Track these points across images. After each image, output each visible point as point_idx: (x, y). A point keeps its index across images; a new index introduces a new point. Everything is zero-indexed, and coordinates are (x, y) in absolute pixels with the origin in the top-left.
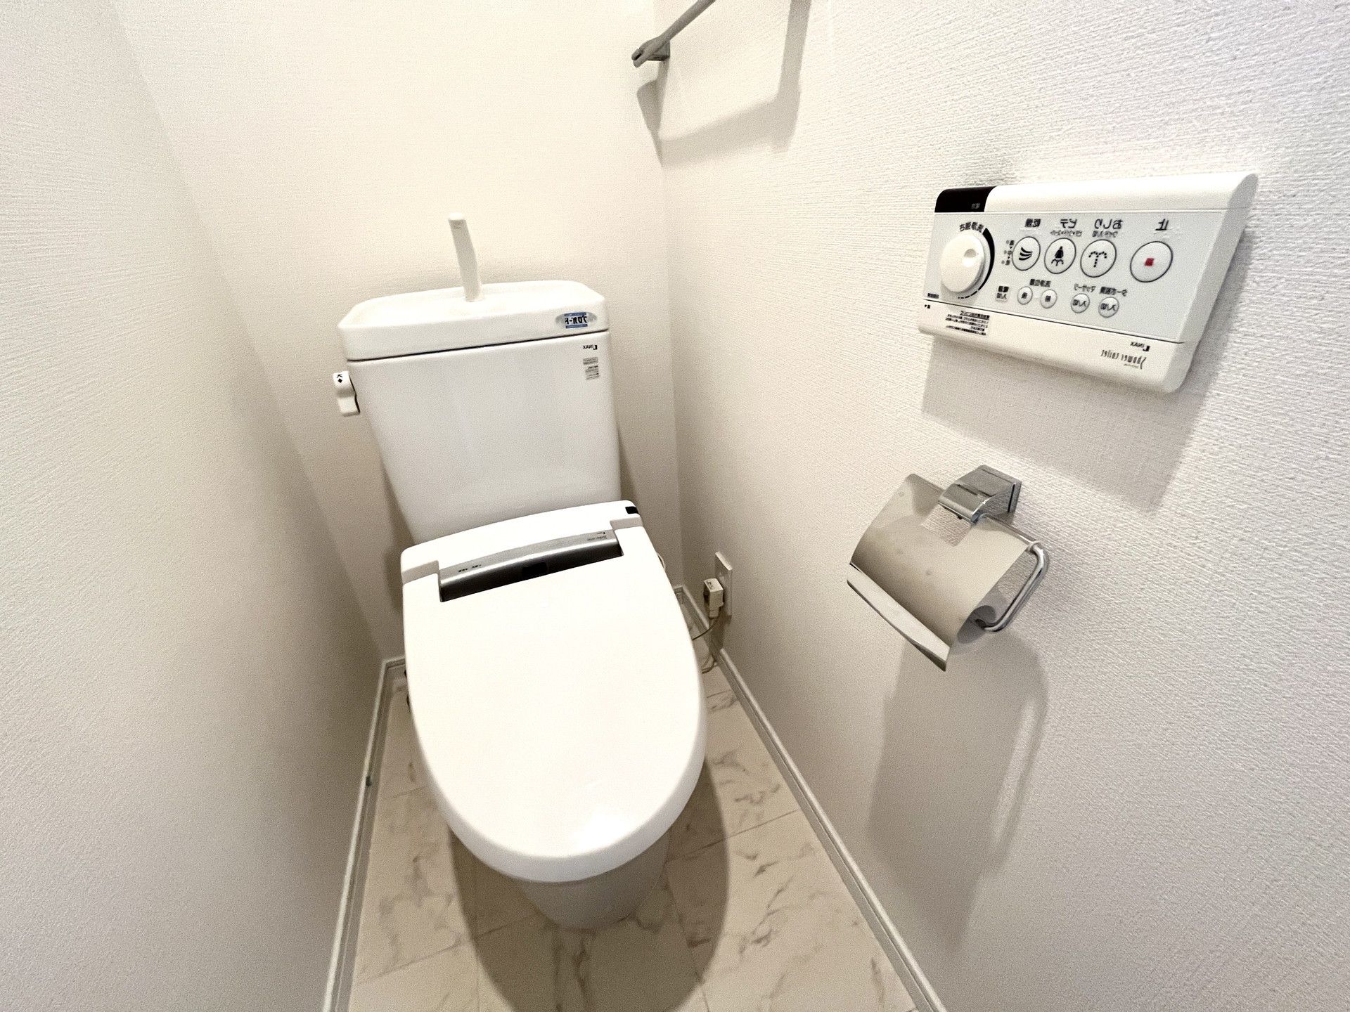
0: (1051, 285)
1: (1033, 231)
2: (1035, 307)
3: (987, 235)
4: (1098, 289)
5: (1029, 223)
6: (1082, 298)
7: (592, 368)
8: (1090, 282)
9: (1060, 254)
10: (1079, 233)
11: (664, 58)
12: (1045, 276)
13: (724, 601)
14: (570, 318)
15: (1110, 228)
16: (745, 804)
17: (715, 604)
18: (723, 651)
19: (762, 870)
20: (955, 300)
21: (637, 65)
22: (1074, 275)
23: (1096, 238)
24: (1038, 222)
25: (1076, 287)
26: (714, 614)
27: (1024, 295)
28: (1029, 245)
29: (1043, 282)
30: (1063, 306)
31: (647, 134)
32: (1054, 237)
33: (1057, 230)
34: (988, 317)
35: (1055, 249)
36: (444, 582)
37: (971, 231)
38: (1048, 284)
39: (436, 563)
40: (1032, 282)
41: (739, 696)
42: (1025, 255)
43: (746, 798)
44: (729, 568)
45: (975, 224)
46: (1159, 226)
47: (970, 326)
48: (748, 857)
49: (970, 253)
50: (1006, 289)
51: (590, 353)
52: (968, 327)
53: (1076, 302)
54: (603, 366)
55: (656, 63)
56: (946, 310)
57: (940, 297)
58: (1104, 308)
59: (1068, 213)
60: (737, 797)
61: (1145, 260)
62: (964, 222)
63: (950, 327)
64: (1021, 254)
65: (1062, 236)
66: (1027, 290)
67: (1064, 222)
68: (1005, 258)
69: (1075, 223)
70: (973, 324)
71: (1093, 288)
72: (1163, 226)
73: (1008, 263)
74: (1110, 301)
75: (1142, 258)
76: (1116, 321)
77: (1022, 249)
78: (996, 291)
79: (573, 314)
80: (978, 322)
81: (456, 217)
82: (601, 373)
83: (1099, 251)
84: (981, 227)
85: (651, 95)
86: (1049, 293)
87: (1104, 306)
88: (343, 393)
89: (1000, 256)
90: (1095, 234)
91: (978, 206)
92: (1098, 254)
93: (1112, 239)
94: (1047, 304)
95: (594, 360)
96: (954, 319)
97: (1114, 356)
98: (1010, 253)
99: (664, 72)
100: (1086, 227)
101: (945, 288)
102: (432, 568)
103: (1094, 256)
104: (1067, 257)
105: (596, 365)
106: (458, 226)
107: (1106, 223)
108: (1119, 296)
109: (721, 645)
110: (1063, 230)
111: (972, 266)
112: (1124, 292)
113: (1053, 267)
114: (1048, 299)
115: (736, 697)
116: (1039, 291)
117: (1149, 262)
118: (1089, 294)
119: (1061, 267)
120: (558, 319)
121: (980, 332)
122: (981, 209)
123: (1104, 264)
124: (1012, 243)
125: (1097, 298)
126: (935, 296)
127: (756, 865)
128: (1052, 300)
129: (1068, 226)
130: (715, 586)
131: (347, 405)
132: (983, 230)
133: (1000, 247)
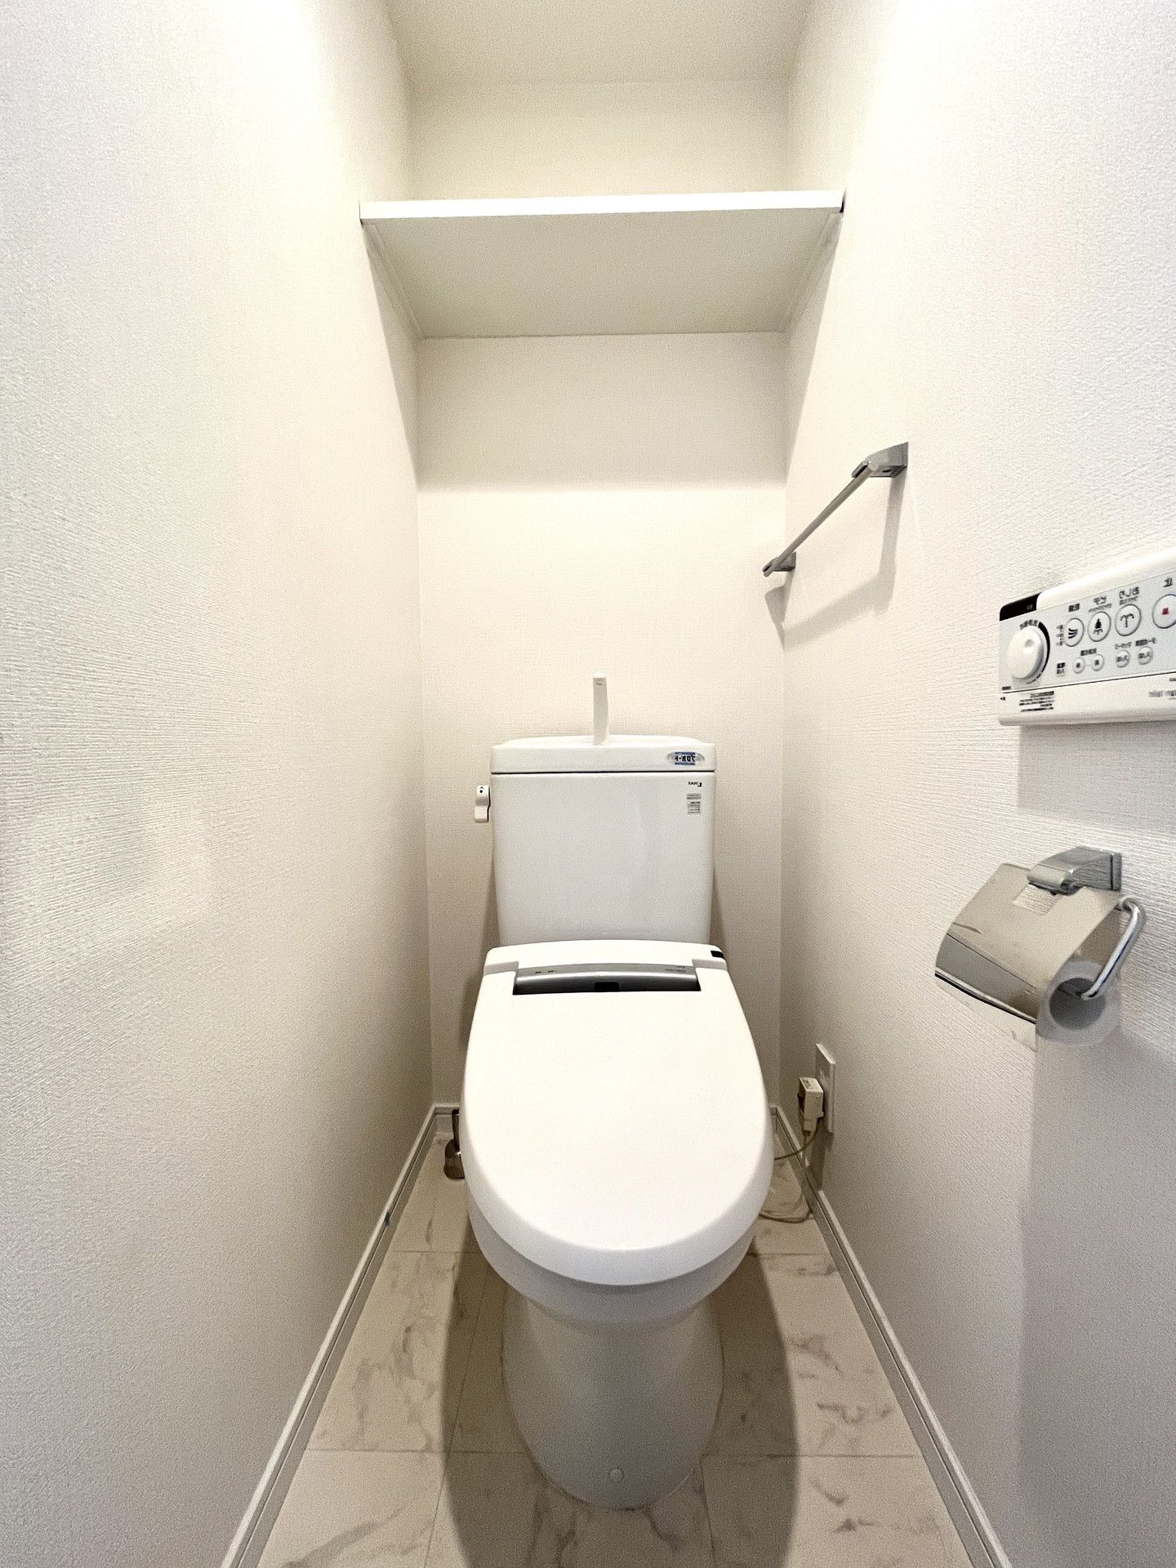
0: (1098, 651)
1: (1076, 613)
2: (1089, 673)
3: (1042, 627)
4: (1134, 644)
5: (1071, 609)
6: (1122, 654)
7: (694, 803)
8: (1125, 640)
9: (1098, 625)
10: (1109, 605)
11: (790, 569)
12: (1092, 646)
13: (824, 1110)
14: (680, 756)
15: (1130, 596)
16: (833, 1417)
17: (812, 1111)
18: (821, 1193)
19: (848, 1526)
20: (1024, 686)
21: (766, 575)
22: (1114, 639)
23: (1123, 605)
24: (1078, 606)
25: (1117, 646)
26: (810, 1126)
27: (1078, 665)
28: (1075, 625)
29: (1091, 650)
30: (1110, 667)
31: (773, 626)
32: (1091, 614)
33: (1093, 608)
34: (1053, 692)
35: (1094, 622)
36: (521, 979)
37: (1029, 627)
38: (1095, 651)
39: (517, 964)
40: (1083, 653)
41: (840, 1264)
42: (1073, 633)
43: (836, 1408)
44: (831, 1061)
45: (1031, 621)
46: (1165, 584)
47: (1039, 705)
48: (831, 1498)
49: (1029, 643)
50: (1063, 665)
51: (695, 789)
52: (1038, 706)
53: (1119, 659)
54: (705, 803)
55: (784, 574)
56: (1018, 697)
57: (1012, 687)
58: (1141, 657)
59: (1097, 594)
60: (823, 1402)
61: (1162, 611)
62: (1022, 622)
63: (1024, 711)
64: (1070, 634)
65: (1098, 611)
66: (1079, 661)
67: (1096, 601)
68: (1058, 640)
69: (1105, 599)
70: (1041, 702)
71: (1129, 644)
72: (1169, 583)
73: (1061, 644)
74: (1144, 650)
75: (1159, 610)
76: (1152, 667)
77: (1070, 630)
78: (1055, 669)
79: (683, 753)
80: (1046, 699)
81: (599, 675)
82: (703, 808)
83: (1126, 614)
84: (1036, 622)
85: (778, 598)
86: (1098, 658)
87: (1141, 656)
88: (480, 802)
89: (1054, 640)
90: (1121, 602)
91: (1031, 606)
92: (1126, 617)
93: (1134, 603)
94: (1098, 667)
95: (698, 796)
96: (1026, 702)
97: (1159, 694)
98: (1061, 635)
99: (789, 580)
100: (1113, 599)
101: (1015, 678)
102: (512, 967)
103: (1124, 619)
104: (1104, 627)
105: (698, 801)
106: (599, 683)
107: (1127, 592)
108: (1150, 644)
109: (819, 1186)
110: (1097, 606)
111: (1031, 654)
112: (1154, 641)
113: (1096, 637)
114: (1097, 663)
115: (834, 1266)
116: (1090, 659)
117: (1165, 612)
118: (1128, 649)
119: (1102, 635)
120: (669, 755)
121: (1048, 707)
122: (1034, 609)
123: (1132, 623)
124: (1061, 627)
125: (1135, 651)
126: (1008, 688)
127: (841, 1514)
128: (1100, 663)
129: (1101, 603)
130: (814, 1087)
131: (481, 812)
132: (1038, 624)
133: (1053, 633)
